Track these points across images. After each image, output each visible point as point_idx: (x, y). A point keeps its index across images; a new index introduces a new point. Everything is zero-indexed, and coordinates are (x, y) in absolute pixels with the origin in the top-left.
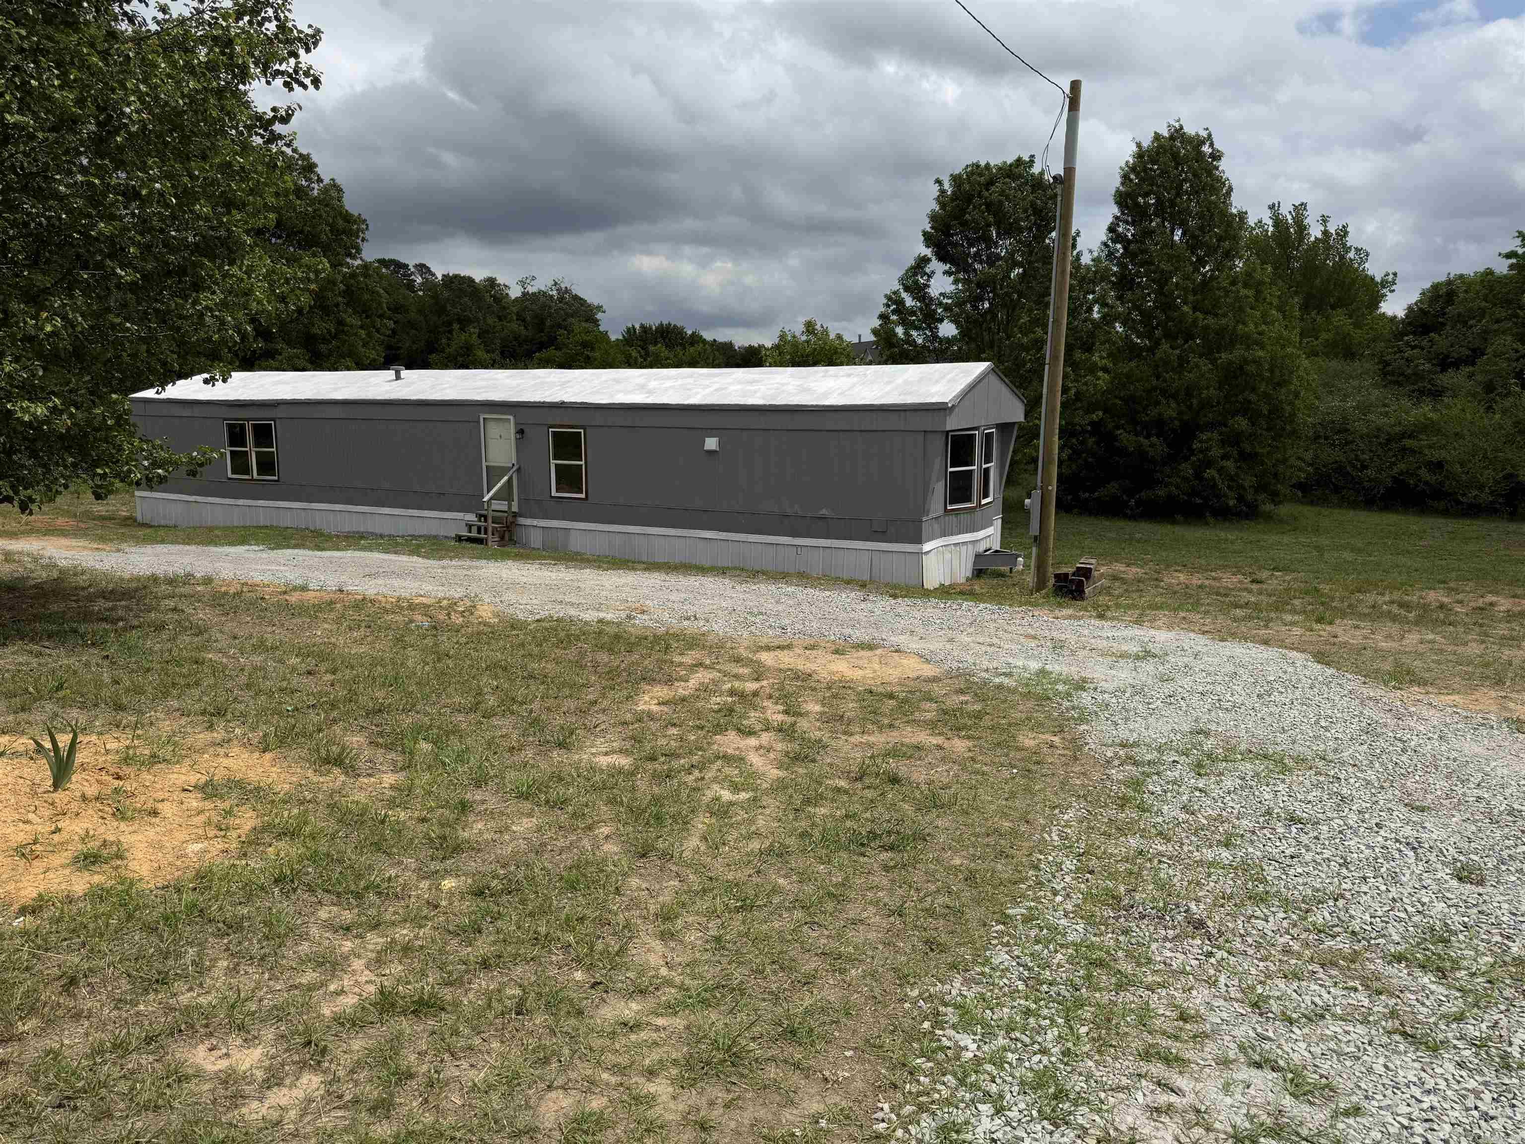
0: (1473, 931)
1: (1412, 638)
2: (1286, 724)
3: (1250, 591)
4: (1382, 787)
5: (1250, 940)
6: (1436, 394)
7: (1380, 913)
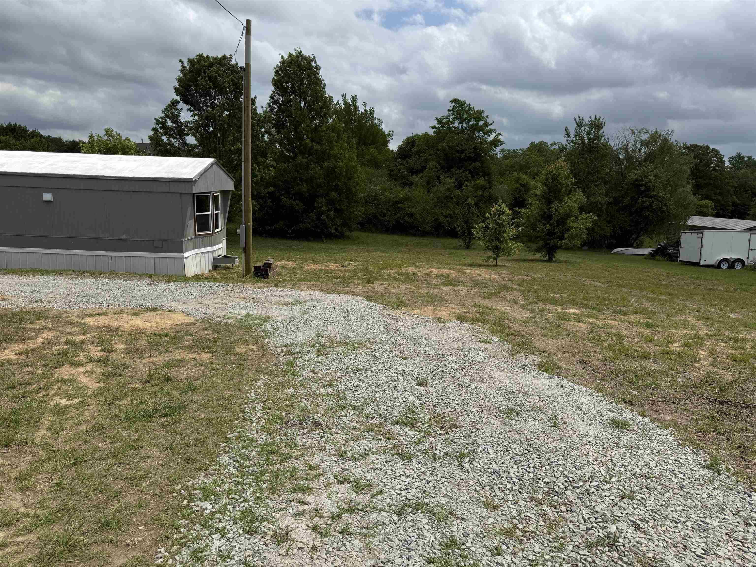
0: (423, 406)
1: (403, 287)
2: (355, 328)
3: (341, 271)
4: (391, 351)
5: (339, 427)
6: (410, 185)
7: (390, 405)
